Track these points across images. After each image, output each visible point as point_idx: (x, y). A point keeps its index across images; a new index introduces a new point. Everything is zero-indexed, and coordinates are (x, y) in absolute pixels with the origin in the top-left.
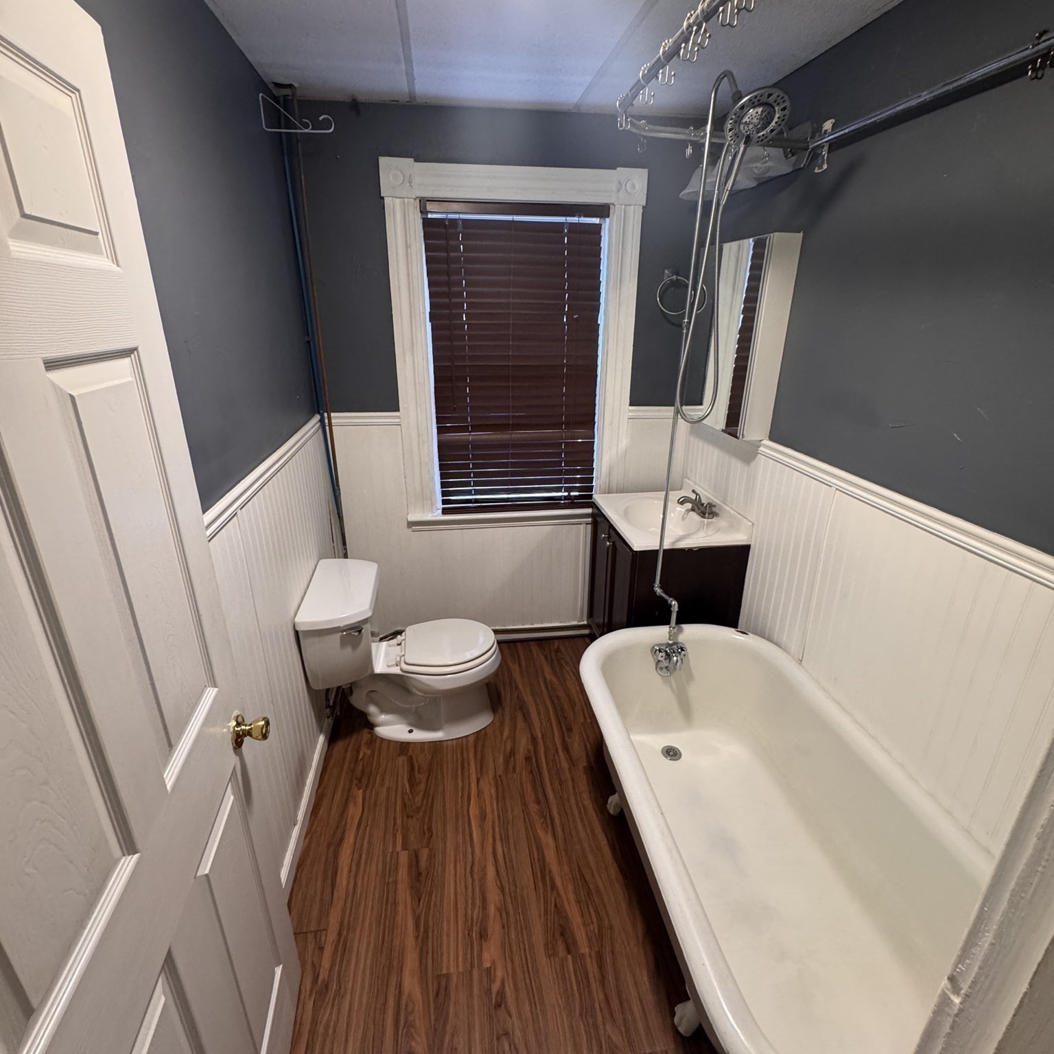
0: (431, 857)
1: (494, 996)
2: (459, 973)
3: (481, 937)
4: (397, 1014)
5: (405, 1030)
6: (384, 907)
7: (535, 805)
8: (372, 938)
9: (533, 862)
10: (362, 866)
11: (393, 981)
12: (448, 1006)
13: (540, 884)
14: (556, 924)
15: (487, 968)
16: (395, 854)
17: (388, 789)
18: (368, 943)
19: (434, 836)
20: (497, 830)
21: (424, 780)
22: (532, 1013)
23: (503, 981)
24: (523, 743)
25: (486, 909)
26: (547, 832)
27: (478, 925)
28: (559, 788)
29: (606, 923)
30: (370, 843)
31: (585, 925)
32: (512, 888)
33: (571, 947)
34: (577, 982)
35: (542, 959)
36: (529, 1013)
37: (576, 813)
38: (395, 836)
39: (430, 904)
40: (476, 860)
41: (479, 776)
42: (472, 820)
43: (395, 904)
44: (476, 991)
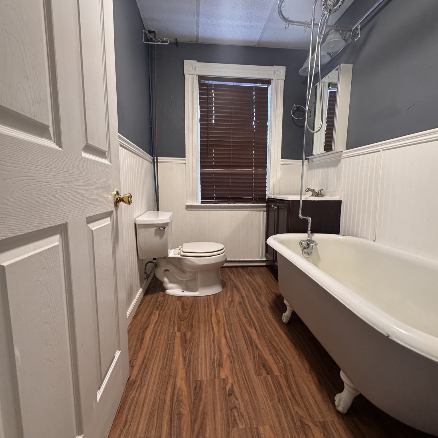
0: (192, 335)
1: (227, 390)
2: (207, 380)
3: (219, 366)
4: (173, 395)
5: (177, 403)
6: (167, 352)
7: (245, 319)
8: (161, 364)
9: (245, 339)
10: (157, 337)
11: (171, 381)
12: (202, 394)
13: (250, 346)
14: (260, 363)
15: (223, 379)
16: (174, 333)
17: (171, 311)
18: (158, 366)
19: (194, 327)
20: (226, 327)
21: (189, 308)
22: (250, 399)
23: (232, 385)
24: (237, 298)
25: (221, 355)
26: (252, 328)
27: (218, 361)
28: (257, 313)
29: (288, 363)
30: (161, 328)
31: (276, 364)
32: (235, 348)
33: (269, 372)
34: (275, 387)
35: (254, 376)
36: (248, 399)
37: (266, 322)
38: (174, 327)
39: (192, 352)
40: (216, 337)
41: (216, 308)
42: (213, 323)
43: (173, 351)
44: (217, 388)
